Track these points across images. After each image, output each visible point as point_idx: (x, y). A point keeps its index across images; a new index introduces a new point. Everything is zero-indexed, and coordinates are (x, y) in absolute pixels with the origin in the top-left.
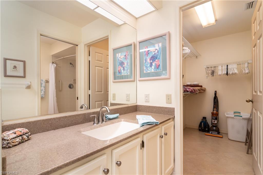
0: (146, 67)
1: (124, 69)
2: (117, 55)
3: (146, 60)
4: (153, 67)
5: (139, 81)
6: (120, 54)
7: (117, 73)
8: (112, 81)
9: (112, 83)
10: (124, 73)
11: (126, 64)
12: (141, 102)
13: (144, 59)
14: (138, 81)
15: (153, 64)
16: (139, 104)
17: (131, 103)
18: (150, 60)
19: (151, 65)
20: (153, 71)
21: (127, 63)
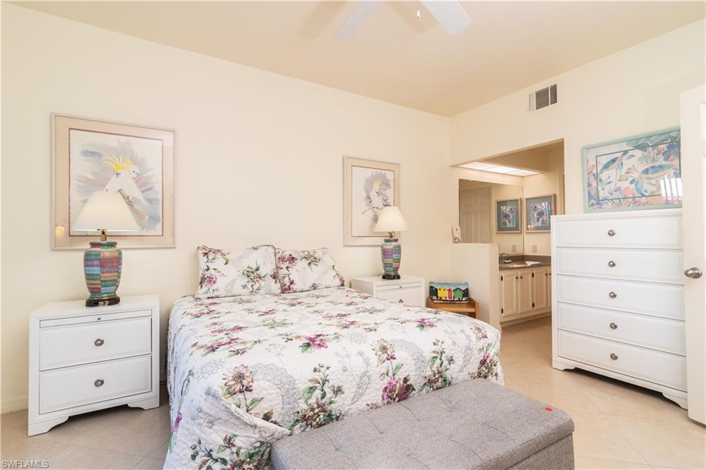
0: (534, 222)
1: (509, 221)
2: (502, 207)
3: (533, 215)
4: (540, 222)
5: (527, 233)
6: (504, 207)
7: (502, 224)
8: (495, 232)
9: (495, 234)
10: (509, 225)
11: (511, 217)
12: (528, 252)
13: (531, 213)
14: (525, 235)
15: (540, 219)
16: (526, 254)
17: (519, 252)
18: (538, 215)
19: (538, 220)
20: (540, 225)
21: (513, 217)
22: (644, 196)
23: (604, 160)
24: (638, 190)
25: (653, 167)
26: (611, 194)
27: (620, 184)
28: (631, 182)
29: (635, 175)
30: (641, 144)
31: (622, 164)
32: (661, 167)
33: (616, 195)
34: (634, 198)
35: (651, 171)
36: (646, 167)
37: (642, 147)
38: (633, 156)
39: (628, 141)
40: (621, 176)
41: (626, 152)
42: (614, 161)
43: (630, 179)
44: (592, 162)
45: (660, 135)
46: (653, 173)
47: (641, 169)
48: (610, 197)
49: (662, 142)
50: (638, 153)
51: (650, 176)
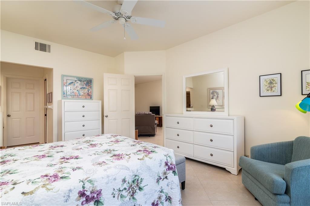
22: (80, 95)
23: (69, 82)
24: (79, 93)
25: (83, 87)
26: (71, 93)
27: (74, 91)
28: (77, 91)
29: (78, 89)
30: (80, 80)
31: (75, 84)
32: (85, 88)
33: (72, 94)
34: (78, 96)
35: (82, 88)
36: (81, 87)
37: (80, 81)
38: (78, 83)
39: (77, 78)
40: (74, 88)
41: (76, 81)
42: (72, 83)
43: (77, 90)
44: (65, 81)
45: (85, 79)
46: (83, 89)
47: (80, 87)
48: (71, 94)
49: (85, 81)
50: (79, 82)
51: (82, 90)
